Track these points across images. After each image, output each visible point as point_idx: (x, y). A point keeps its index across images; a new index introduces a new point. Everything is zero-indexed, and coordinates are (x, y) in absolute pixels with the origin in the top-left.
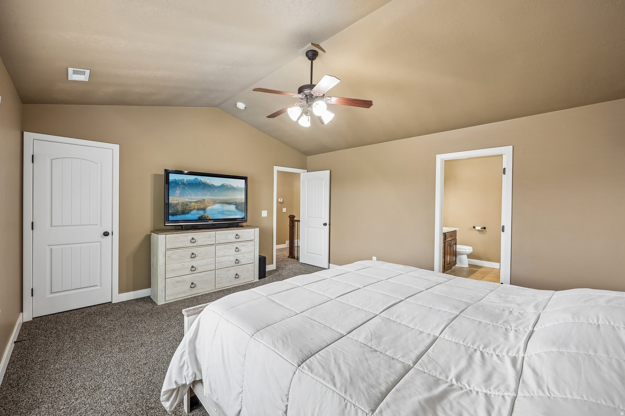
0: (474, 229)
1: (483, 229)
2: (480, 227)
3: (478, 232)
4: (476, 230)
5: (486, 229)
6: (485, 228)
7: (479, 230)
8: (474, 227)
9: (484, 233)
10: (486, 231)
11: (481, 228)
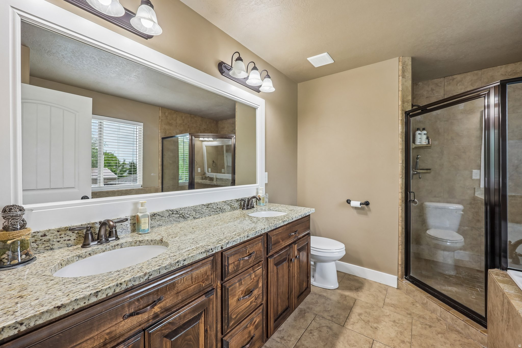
0: (349, 205)
1: (364, 206)
2: (359, 203)
3: (355, 212)
4: (353, 207)
5: (370, 206)
6: (367, 204)
7: (356, 208)
8: (348, 202)
9: (366, 214)
10: (370, 210)
11: (361, 204)
